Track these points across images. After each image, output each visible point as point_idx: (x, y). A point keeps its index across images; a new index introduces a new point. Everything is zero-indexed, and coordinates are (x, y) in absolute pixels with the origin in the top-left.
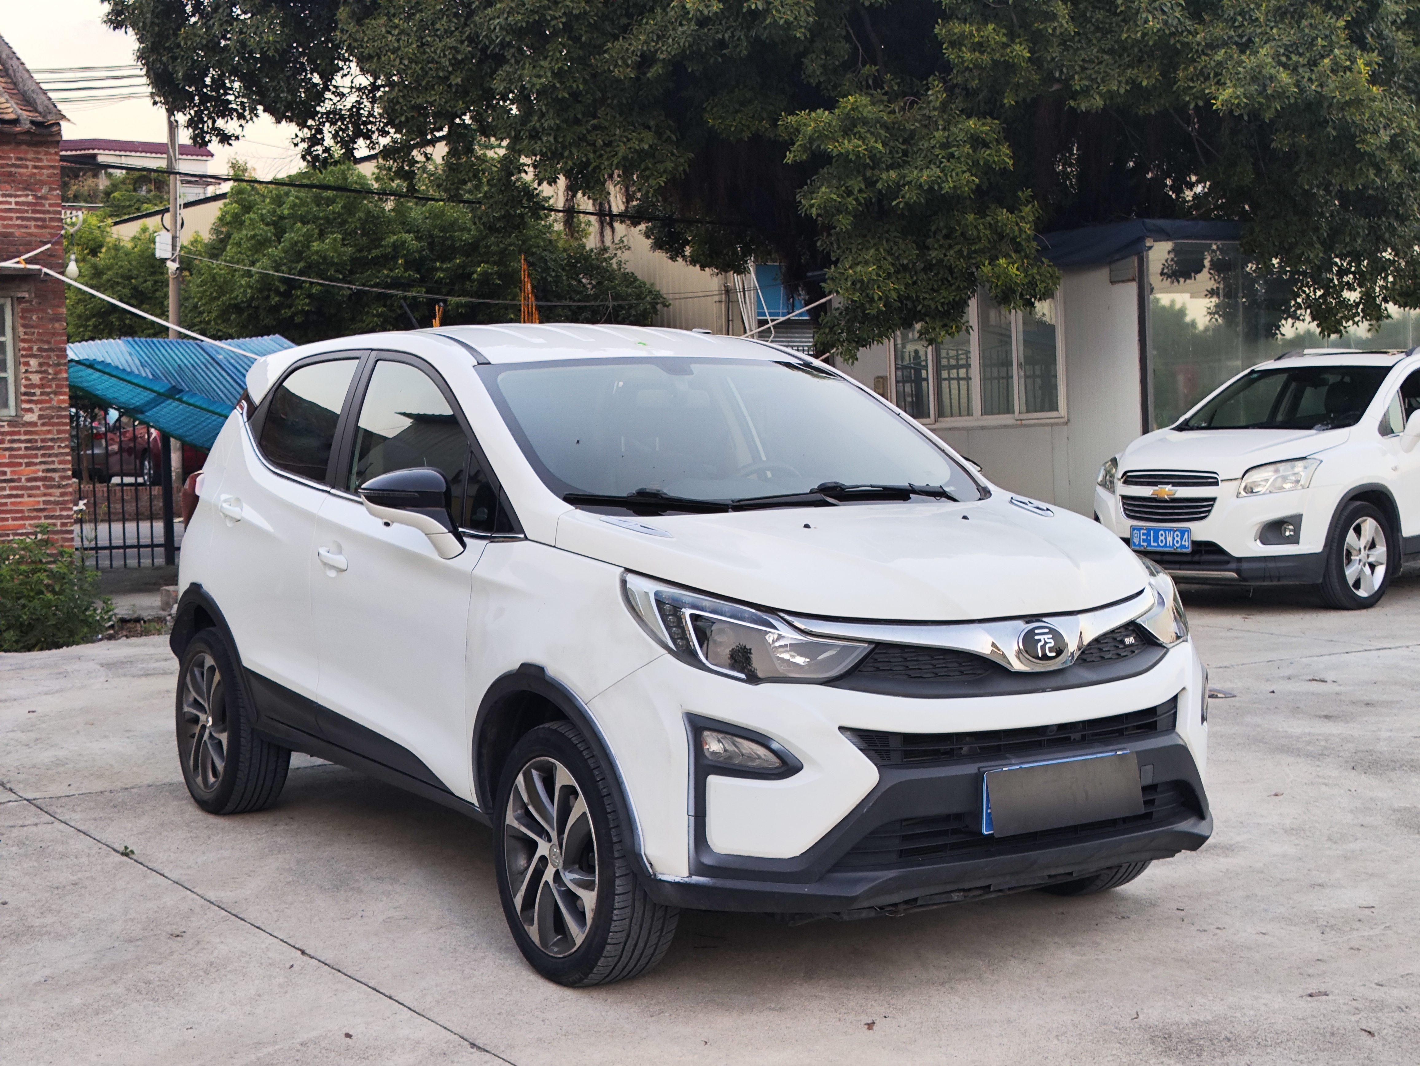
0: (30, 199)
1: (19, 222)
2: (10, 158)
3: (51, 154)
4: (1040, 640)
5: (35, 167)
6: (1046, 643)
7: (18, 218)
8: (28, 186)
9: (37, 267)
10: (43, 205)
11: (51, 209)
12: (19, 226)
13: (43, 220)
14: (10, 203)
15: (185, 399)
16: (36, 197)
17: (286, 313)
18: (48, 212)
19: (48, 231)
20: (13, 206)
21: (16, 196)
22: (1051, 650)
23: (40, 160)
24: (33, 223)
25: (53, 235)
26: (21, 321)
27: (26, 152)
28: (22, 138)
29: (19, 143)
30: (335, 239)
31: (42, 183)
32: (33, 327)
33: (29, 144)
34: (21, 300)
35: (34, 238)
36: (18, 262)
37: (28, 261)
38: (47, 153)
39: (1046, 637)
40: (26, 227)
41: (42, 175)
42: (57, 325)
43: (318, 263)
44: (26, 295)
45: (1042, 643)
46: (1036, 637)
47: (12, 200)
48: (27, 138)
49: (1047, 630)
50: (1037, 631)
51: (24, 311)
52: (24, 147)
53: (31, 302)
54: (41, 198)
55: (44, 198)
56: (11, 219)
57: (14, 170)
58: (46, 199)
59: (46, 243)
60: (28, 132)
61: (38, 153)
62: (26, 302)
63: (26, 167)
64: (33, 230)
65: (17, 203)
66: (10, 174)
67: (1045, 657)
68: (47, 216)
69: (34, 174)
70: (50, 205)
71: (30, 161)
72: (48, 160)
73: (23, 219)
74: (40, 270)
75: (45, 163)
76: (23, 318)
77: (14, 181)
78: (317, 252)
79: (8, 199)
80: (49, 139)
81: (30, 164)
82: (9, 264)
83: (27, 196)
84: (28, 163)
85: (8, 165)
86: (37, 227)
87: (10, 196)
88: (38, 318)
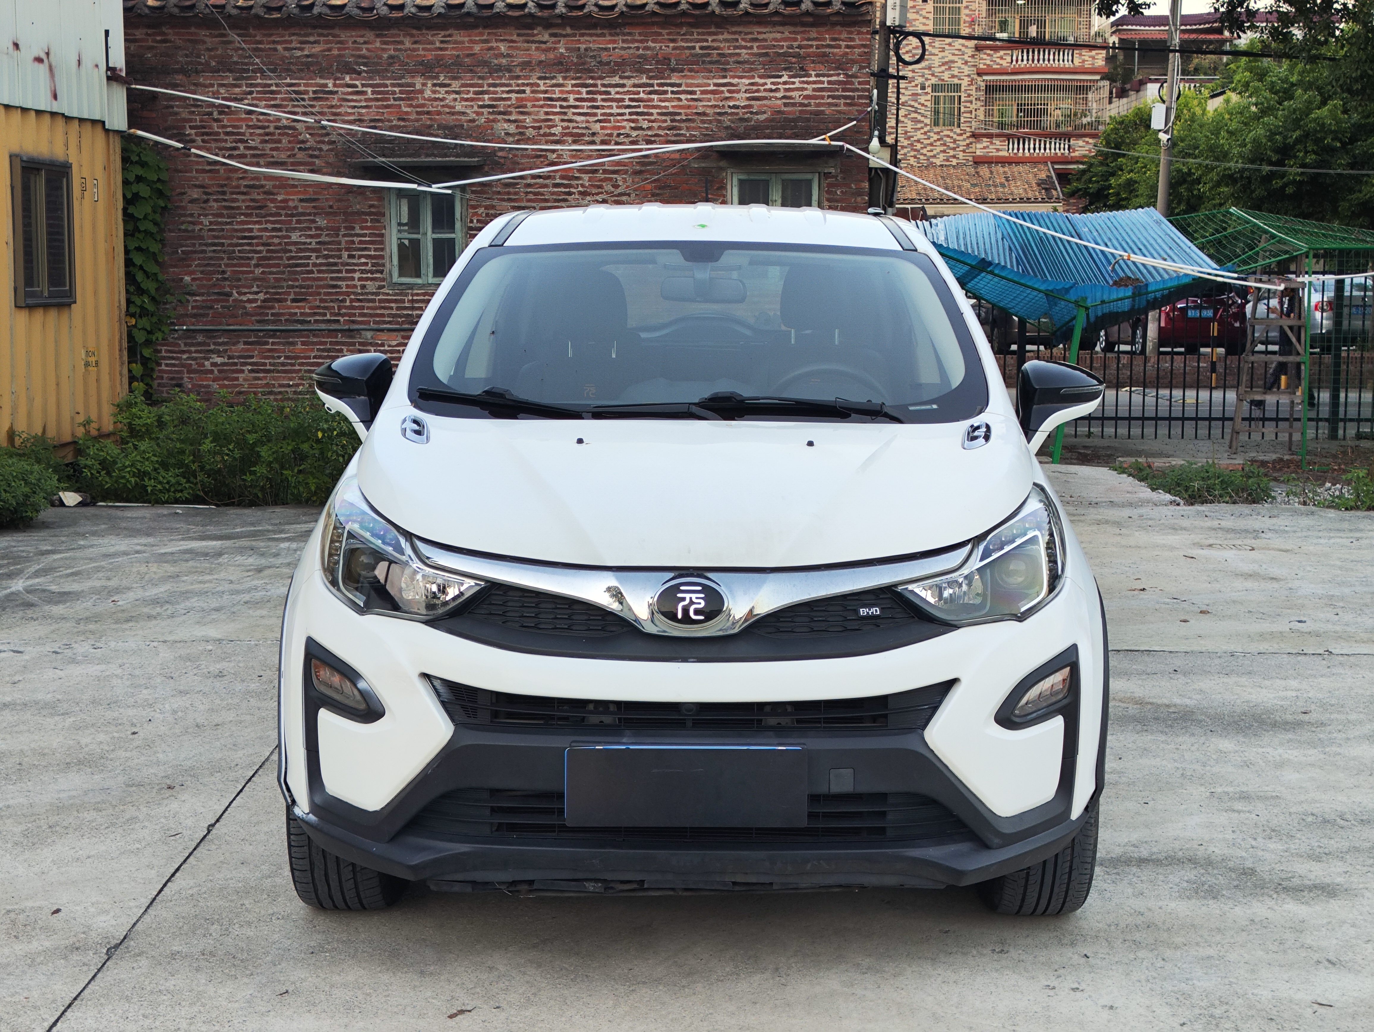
0: (841, 78)
1: (830, 100)
2: (825, 39)
3: (863, 33)
4: (684, 599)
5: (848, 47)
6: (692, 603)
7: (829, 97)
8: (840, 65)
9: (841, 143)
10: (853, 83)
11: (860, 87)
12: (830, 104)
13: (852, 98)
14: (823, 82)
15: (996, 272)
16: (847, 76)
17: (1277, 183)
18: (857, 90)
19: (856, 108)
20: (826, 85)
21: (829, 76)
22: (697, 612)
23: (852, 40)
24: (842, 101)
25: (860, 112)
26: (827, 196)
27: (840, 33)
28: (834, 19)
29: (834, 24)
30: (1335, 106)
31: (854, 62)
32: (837, 201)
33: (843, 25)
34: (827, 175)
35: (843, 116)
36: (824, 140)
37: (832, 138)
38: (859, 33)
39: (694, 596)
40: (836, 105)
41: (853, 54)
42: (859, 199)
43: (1316, 131)
44: (832, 170)
45: (687, 602)
46: (679, 595)
47: (825, 79)
48: (839, 18)
49: (700, 588)
50: (682, 588)
51: (829, 185)
52: (838, 28)
53: (836, 177)
54: (852, 76)
55: (853, 76)
56: (823, 98)
57: (827, 50)
58: (857, 77)
59: (852, 120)
60: (838, 13)
61: (851, 33)
62: (833, 177)
63: (839, 47)
64: (842, 108)
65: (829, 83)
66: (825, 55)
67: (686, 619)
68: (856, 94)
69: (847, 53)
70: (860, 83)
71: (843, 41)
72: (860, 40)
73: (833, 97)
74: (843, 146)
75: (858, 42)
76: (827, 192)
77: (827, 62)
78: (1315, 120)
79: (821, 79)
80: (860, 19)
81: (843, 44)
82: (814, 141)
83: (839, 75)
84: (841, 43)
85: (823, 46)
86: (845, 104)
87: (823, 75)
88: (842, 192)
